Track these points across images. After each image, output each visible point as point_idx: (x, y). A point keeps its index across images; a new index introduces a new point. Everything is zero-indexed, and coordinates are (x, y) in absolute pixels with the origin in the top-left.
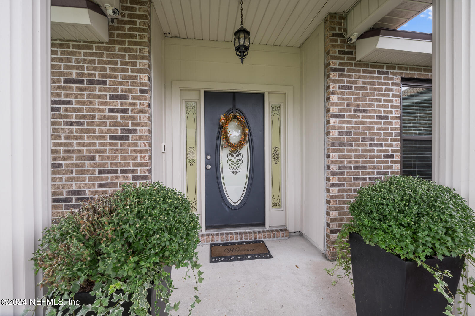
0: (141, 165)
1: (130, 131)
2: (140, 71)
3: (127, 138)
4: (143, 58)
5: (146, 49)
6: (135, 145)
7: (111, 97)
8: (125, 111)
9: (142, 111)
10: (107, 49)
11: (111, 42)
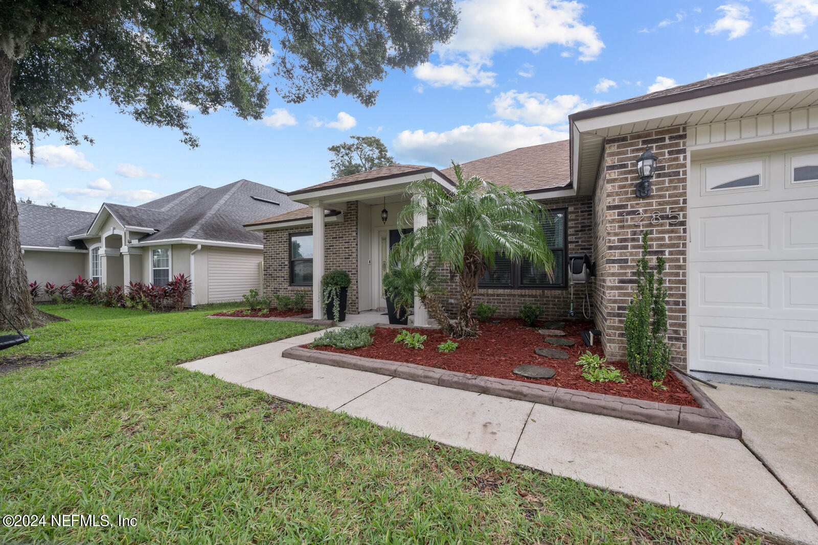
0: (353, 269)
1: (350, 255)
2: (353, 231)
3: (349, 258)
4: (354, 226)
5: (355, 222)
6: (352, 261)
7: (345, 243)
8: (349, 248)
9: (354, 247)
10: (344, 224)
11: (345, 221)
